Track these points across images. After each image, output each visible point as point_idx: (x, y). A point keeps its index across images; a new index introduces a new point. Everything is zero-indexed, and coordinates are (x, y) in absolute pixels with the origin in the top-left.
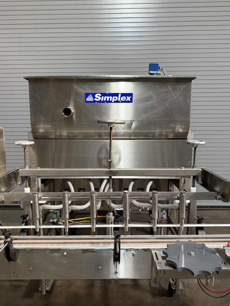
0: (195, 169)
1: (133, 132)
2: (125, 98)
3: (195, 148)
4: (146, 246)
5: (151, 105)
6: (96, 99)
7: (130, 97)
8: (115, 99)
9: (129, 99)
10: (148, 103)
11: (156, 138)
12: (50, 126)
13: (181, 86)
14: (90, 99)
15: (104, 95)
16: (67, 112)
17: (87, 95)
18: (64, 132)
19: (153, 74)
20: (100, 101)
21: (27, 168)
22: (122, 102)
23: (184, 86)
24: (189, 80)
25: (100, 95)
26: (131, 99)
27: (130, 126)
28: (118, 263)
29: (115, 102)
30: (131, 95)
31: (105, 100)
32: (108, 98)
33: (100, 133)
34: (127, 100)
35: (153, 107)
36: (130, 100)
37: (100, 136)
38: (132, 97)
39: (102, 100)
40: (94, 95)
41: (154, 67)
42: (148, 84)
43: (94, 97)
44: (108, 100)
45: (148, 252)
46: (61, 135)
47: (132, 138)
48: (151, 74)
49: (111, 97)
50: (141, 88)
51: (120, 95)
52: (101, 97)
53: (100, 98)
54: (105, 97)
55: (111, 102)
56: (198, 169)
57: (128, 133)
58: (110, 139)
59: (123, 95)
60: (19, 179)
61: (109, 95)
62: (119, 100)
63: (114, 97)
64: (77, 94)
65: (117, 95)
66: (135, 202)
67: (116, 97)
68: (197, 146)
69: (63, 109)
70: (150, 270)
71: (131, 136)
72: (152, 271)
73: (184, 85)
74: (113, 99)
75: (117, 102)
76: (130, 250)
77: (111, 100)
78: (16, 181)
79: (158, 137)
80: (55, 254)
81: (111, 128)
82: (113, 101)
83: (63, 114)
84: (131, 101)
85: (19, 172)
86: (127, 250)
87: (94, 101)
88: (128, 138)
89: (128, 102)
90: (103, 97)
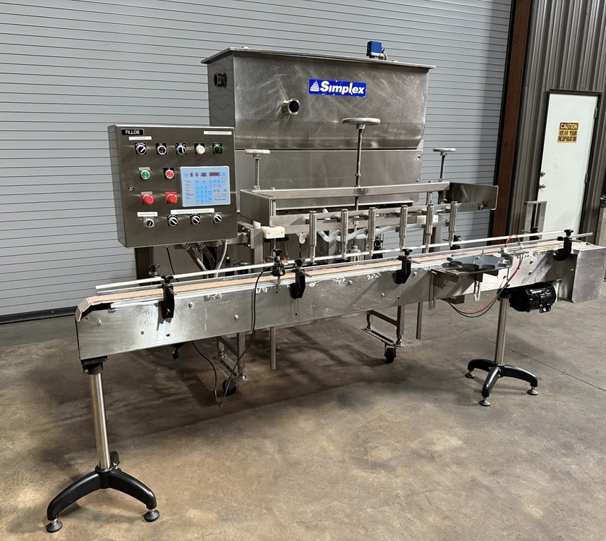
0: (443, 183)
2: (357, 89)
3: (444, 157)
5: (385, 102)
6: (322, 89)
7: (363, 88)
9: (361, 90)
10: (382, 98)
14: (315, 88)
15: (332, 83)
17: (311, 82)
20: (327, 93)
21: (260, 190)
22: (354, 95)
23: (421, 78)
25: (328, 83)
26: (365, 91)
29: (345, 95)
30: (364, 85)
31: (333, 91)
32: (337, 87)
34: (359, 93)
36: (362, 93)
38: (365, 89)
39: (330, 91)
40: (320, 83)
43: (320, 87)
44: (337, 91)
48: (372, 57)
49: (340, 87)
51: (351, 84)
52: (329, 86)
53: (327, 87)
54: (334, 87)
55: (340, 94)
56: (446, 182)
59: (355, 84)
61: (339, 83)
62: (350, 92)
63: (344, 87)
65: (348, 84)
67: (347, 88)
73: (421, 76)
74: (344, 90)
75: (348, 94)
77: (340, 91)
82: (343, 93)
84: (364, 95)
87: (320, 92)
89: (361, 95)
90: (331, 87)
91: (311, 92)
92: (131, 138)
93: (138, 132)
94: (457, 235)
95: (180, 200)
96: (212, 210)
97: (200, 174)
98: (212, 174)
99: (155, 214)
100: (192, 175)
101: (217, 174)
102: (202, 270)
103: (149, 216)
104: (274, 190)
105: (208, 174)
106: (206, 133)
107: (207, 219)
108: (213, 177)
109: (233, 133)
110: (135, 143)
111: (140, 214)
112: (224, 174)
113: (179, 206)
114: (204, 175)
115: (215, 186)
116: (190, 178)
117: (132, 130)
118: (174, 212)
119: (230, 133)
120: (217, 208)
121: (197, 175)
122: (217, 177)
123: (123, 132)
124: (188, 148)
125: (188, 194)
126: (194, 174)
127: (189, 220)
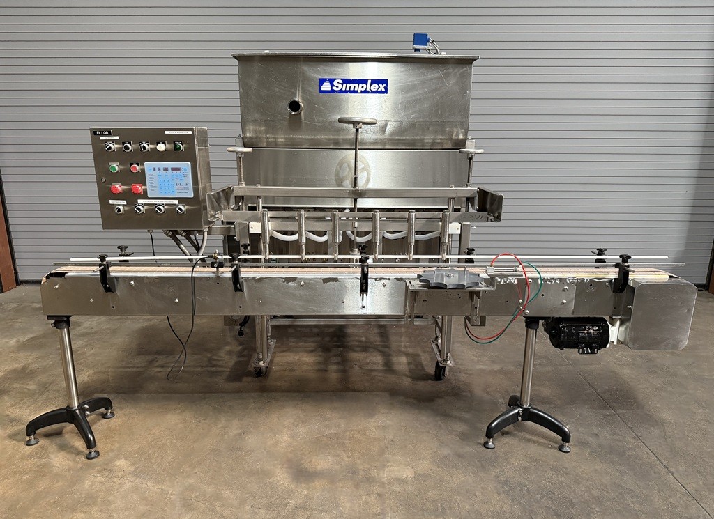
0: (468, 188)
1: (388, 139)
2: (377, 86)
3: (471, 159)
4: (399, 276)
5: (414, 98)
6: (334, 88)
7: (384, 85)
8: (363, 87)
9: (382, 87)
10: (410, 95)
11: (426, 148)
12: (263, 128)
13: (456, 70)
14: (326, 87)
15: (346, 81)
16: (295, 106)
17: (322, 81)
18: (281, 138)
19: (419, 50)
20: (341, 91)
21: (244, 186)
22: (372, 92)
23: (462, 70)
24: (468, 61)
25: (341, 82)
26: (386, 88)
27: (383, 129)
28: (365, 295)
29: (362, 92)
30: (385, 82)
31: (348, 89)
32: (352, 85)
33: (338, 139)
34: (379, 90)
35: (417, 101)
36: (383, 90)
37: (337, 145)
38: (387, 86)
39: (344, 89)
40: (331, 81)
41: (421, 39)
42: (410, 66)
43: (332, 85)
44: (352, 89)
45: (402, 282)
46: (276, 142)
47: (387, 147)
48: (416, 50)
49: (356, 85)
50: (401, 72)
51: (369, 82)
52: (342, 84)
53: (340, 86)
54: (348, 85)
55: (356, 92)
56: (473, 188)
57: (380, 139)
58: (356, 149)
59: (374, 82)
60: (232, 200)
61: (354, 81)
62: (368, 89)
63: (361, 85)
64: (307, 79)
65: (365, 81)
66: (388, 236)
67: (364, 85)
68: (472, 156)
69: (289, 102)
70: (403, 304)
71: (384, 144)
72: (405, 306)
73: (462, 68)
74: (360, 88)
75: (365, 92)
76: (380, 279)
77: (356, 89)
78: (228, 204)
79: (431, 146)
80: (290, 284)
81: (357, 130)
82: (359, 91)
83: (289, 109)
84: (386, 92)
85: (233, 190)
86: (376, 279)
87: (333, 91)
88: (381, 147)
89: (381, 92)
90: (345, 85)
91: (321, 91)
92: (102, 138)
93: (107, 133)
94: (470, 246)
95: (145, 191)
96: (176, 202)
97: (162, 169)
98: (173, 169)
99: (125, 202)
100: (154, 169)
101: (178, 169)
102: (186, 255)
103: (121, 204)
104: (259, 187)
105: (170, 169)
106: (167, 132)
107: (172, 210)
108: (175, 172)
109: (193, 132)
110: (105, 141)
111: (111, 202)
112: (185, 169)
113: (144, 195)
114: (166, 169)
115: (177, 180)
116: (152, 172)
117: (102, 131)
118: (140, 201)
119: (190, 132)
120: (181, 200)
121: (159, 169)
122: (178, 172)
123: (95, 133)
124: (151, 146)
125: (152, 186)
126: (157, 169)
127: (154, 209)
